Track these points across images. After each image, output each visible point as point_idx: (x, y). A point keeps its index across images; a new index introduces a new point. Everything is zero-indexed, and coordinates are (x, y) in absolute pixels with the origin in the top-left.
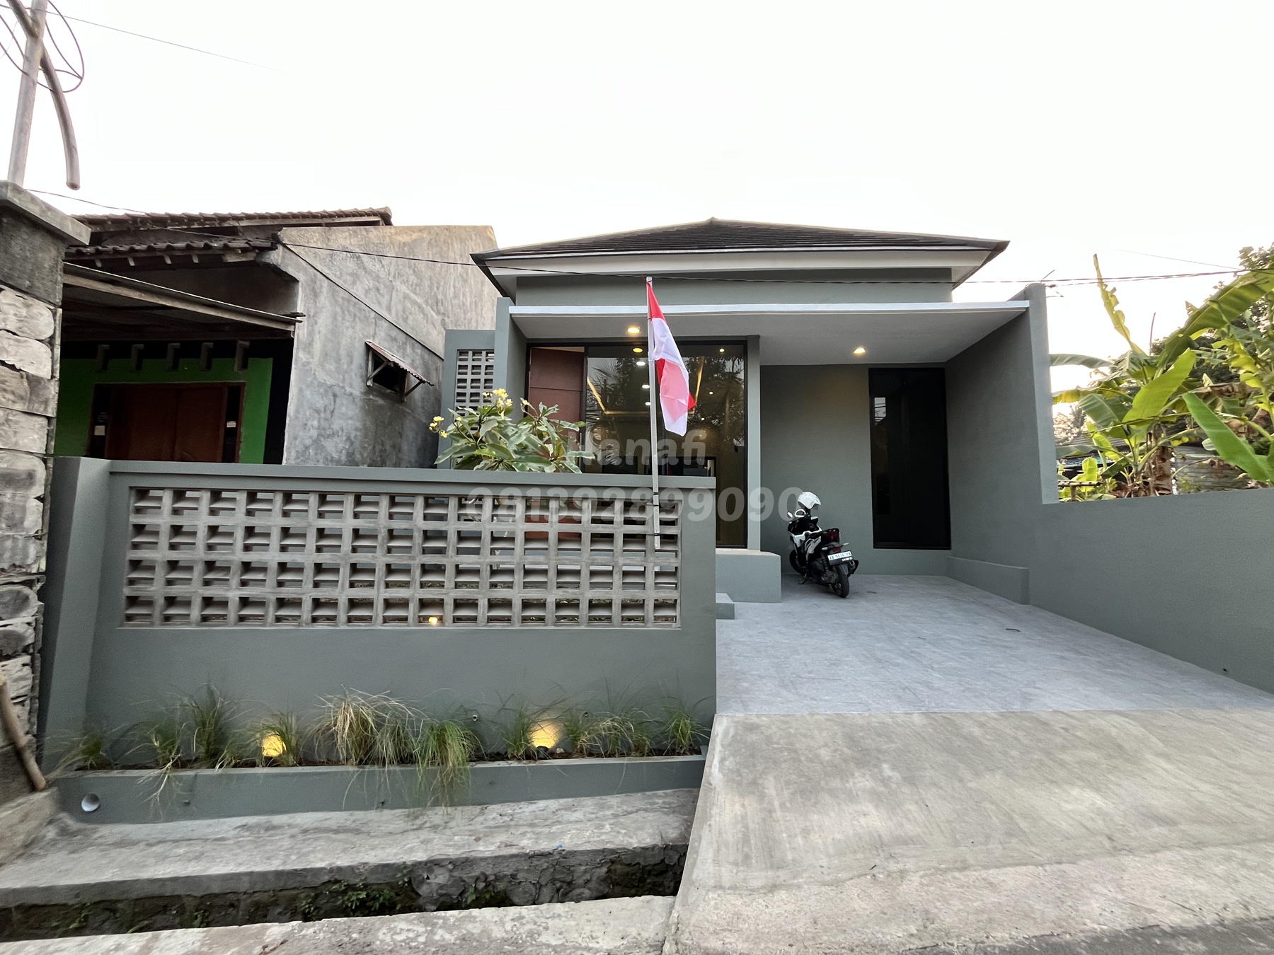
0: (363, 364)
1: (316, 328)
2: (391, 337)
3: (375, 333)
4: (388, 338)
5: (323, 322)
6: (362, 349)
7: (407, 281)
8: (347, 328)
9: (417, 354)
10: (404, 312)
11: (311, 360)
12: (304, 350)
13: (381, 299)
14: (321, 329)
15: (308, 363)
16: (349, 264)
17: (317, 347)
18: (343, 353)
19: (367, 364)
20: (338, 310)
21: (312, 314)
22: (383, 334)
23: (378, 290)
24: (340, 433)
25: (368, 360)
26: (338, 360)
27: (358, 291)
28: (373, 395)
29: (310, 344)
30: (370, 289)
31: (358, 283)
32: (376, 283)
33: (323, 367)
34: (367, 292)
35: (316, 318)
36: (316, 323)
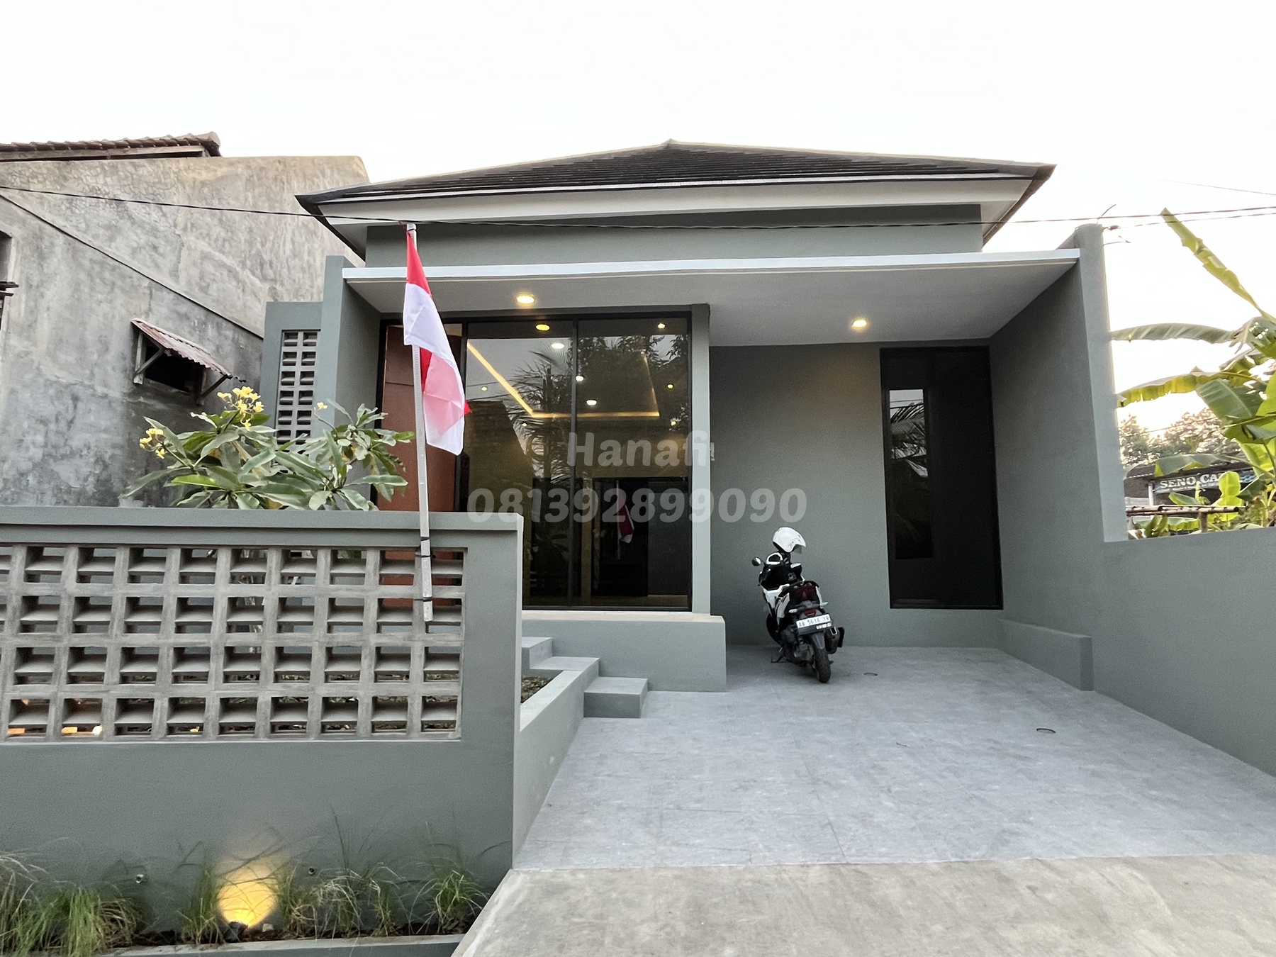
0: (128, 353)
1: (43, 303)
2: (178, 313)
3: (150, 309)
4: (174, 316)
5: (56, 294)
6: (126, 332)
7: (208, 235)
8: (99, 302)
9: (226, 337)
10: (202, 278)
11: (32, 349)
12: (20, 334)
13: (160, 260)
14: (51, 304)
15: (27, 354)
16: (102, 213)
17: (44, 328)
18: (90, 337)
19: (134, 353)
20: (83, 276)
21: (35, 284)
22: (164, 310)
23: (155, 248)
24: (85, 452)
25: (135, 347)
26: (82, 348)
27: (120, 249)
28: (146, 397)
29: (30, 326)
30: (140, 248)
31: (119, 239)
32: (152, 239)
33: (54, 359)
34: (134, 251)
35: (42, 290)
36: (42, 296)
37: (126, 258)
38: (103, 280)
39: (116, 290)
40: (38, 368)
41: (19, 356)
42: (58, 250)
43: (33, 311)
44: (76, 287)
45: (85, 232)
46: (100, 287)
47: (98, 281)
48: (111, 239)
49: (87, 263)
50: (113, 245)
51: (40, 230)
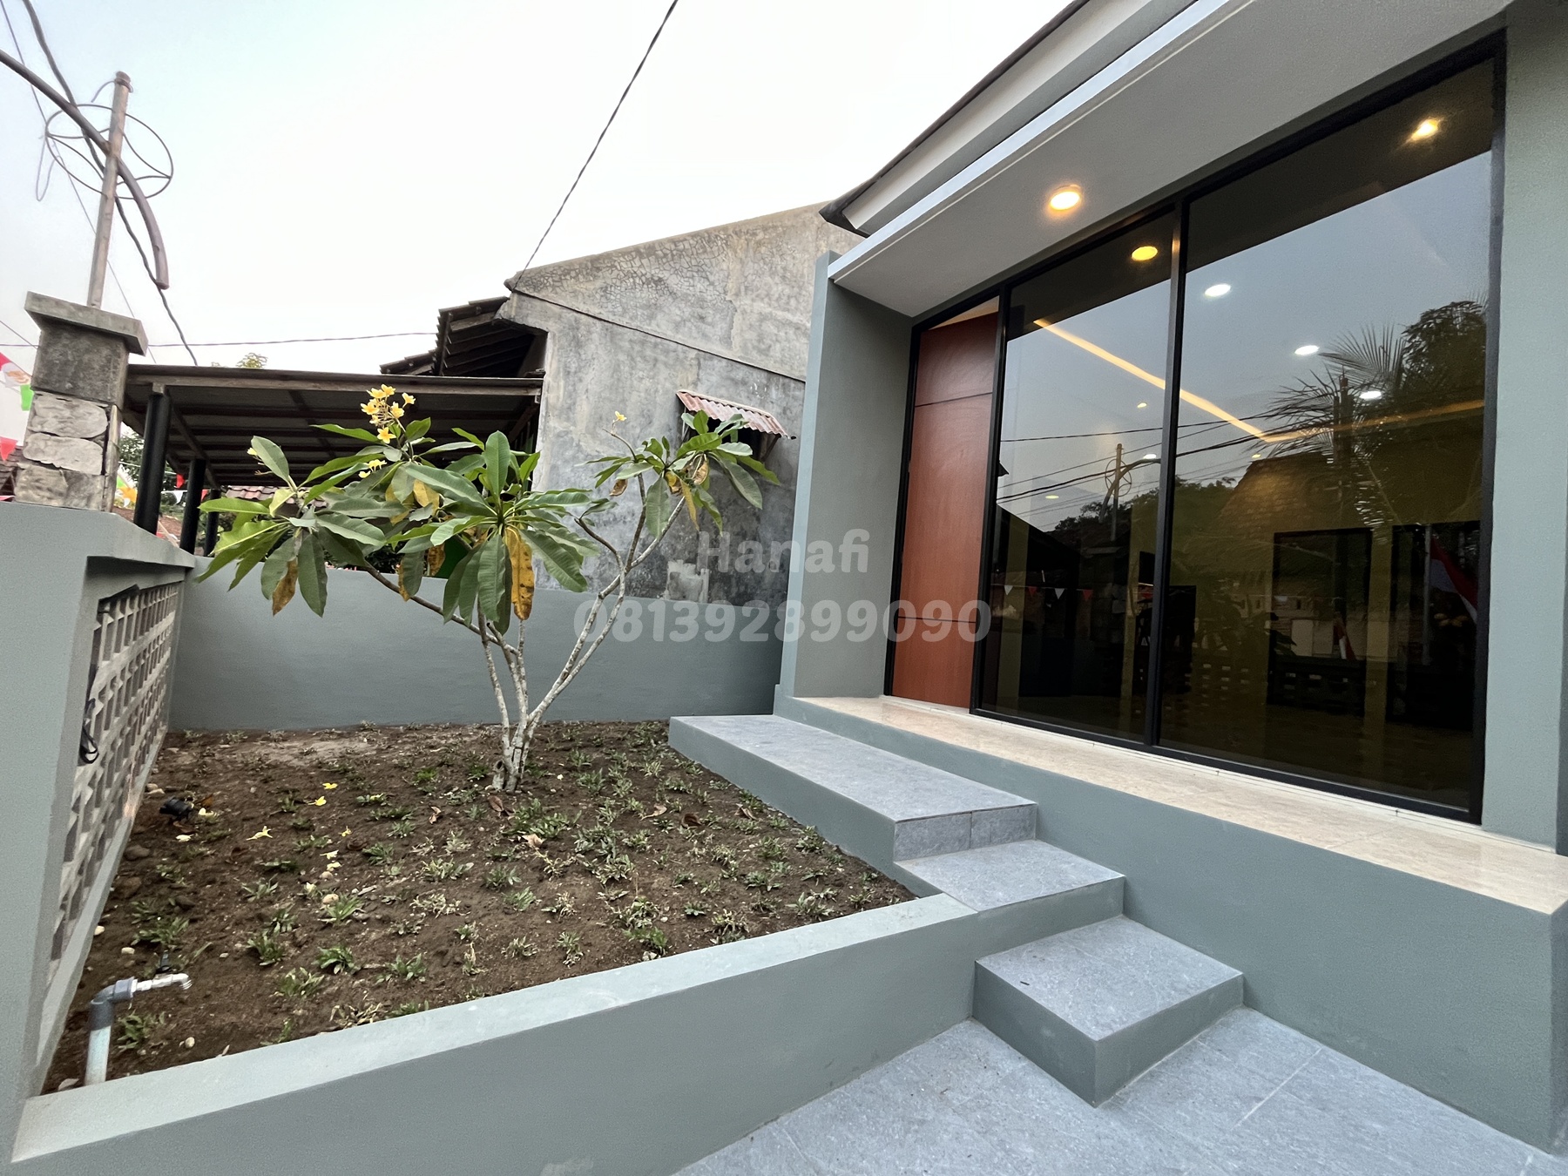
0: (674, 424)
1: (581, 387)
2: (733, 380)
3: (698, 379)
4: (728, 382)
5: (595, 378)
6: (669, 405)
7: (768, 295)
8: (641, 379)
10: (761, 340)
11: (572, 428)
12: (559, 416)
13: (708, 329)
14: (589, 387)
15: (567, 433)
17: (584, 409)
18: (631, 413)
20: (622, 357)
21: (573, 370)
22: (714, 379)
23: (702, 318)
29: (569, 408)
30: (684, 321)
31: (659, 316)
32: (700, 310)
33: (594, 435)
34: (677, 326)
35: (580, 374)
36: (581, 380)
37: (670, 334)
38: (644, 358)
39: (660, 365)
40: (578, 445)
41: (558, 436)
42: (595, 336)
43: (571, 395)
44: (616, 369)
45: (622, 316)
46: (641, 365)
47: (639, 359)
48: (651, 317)
49: (627, 345)
50: (654, 323)
51: (576, 320)
